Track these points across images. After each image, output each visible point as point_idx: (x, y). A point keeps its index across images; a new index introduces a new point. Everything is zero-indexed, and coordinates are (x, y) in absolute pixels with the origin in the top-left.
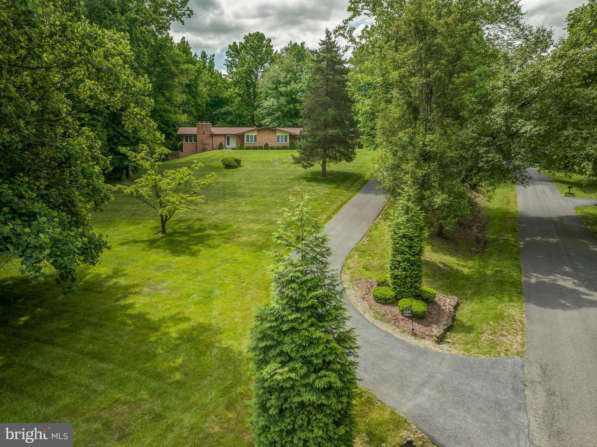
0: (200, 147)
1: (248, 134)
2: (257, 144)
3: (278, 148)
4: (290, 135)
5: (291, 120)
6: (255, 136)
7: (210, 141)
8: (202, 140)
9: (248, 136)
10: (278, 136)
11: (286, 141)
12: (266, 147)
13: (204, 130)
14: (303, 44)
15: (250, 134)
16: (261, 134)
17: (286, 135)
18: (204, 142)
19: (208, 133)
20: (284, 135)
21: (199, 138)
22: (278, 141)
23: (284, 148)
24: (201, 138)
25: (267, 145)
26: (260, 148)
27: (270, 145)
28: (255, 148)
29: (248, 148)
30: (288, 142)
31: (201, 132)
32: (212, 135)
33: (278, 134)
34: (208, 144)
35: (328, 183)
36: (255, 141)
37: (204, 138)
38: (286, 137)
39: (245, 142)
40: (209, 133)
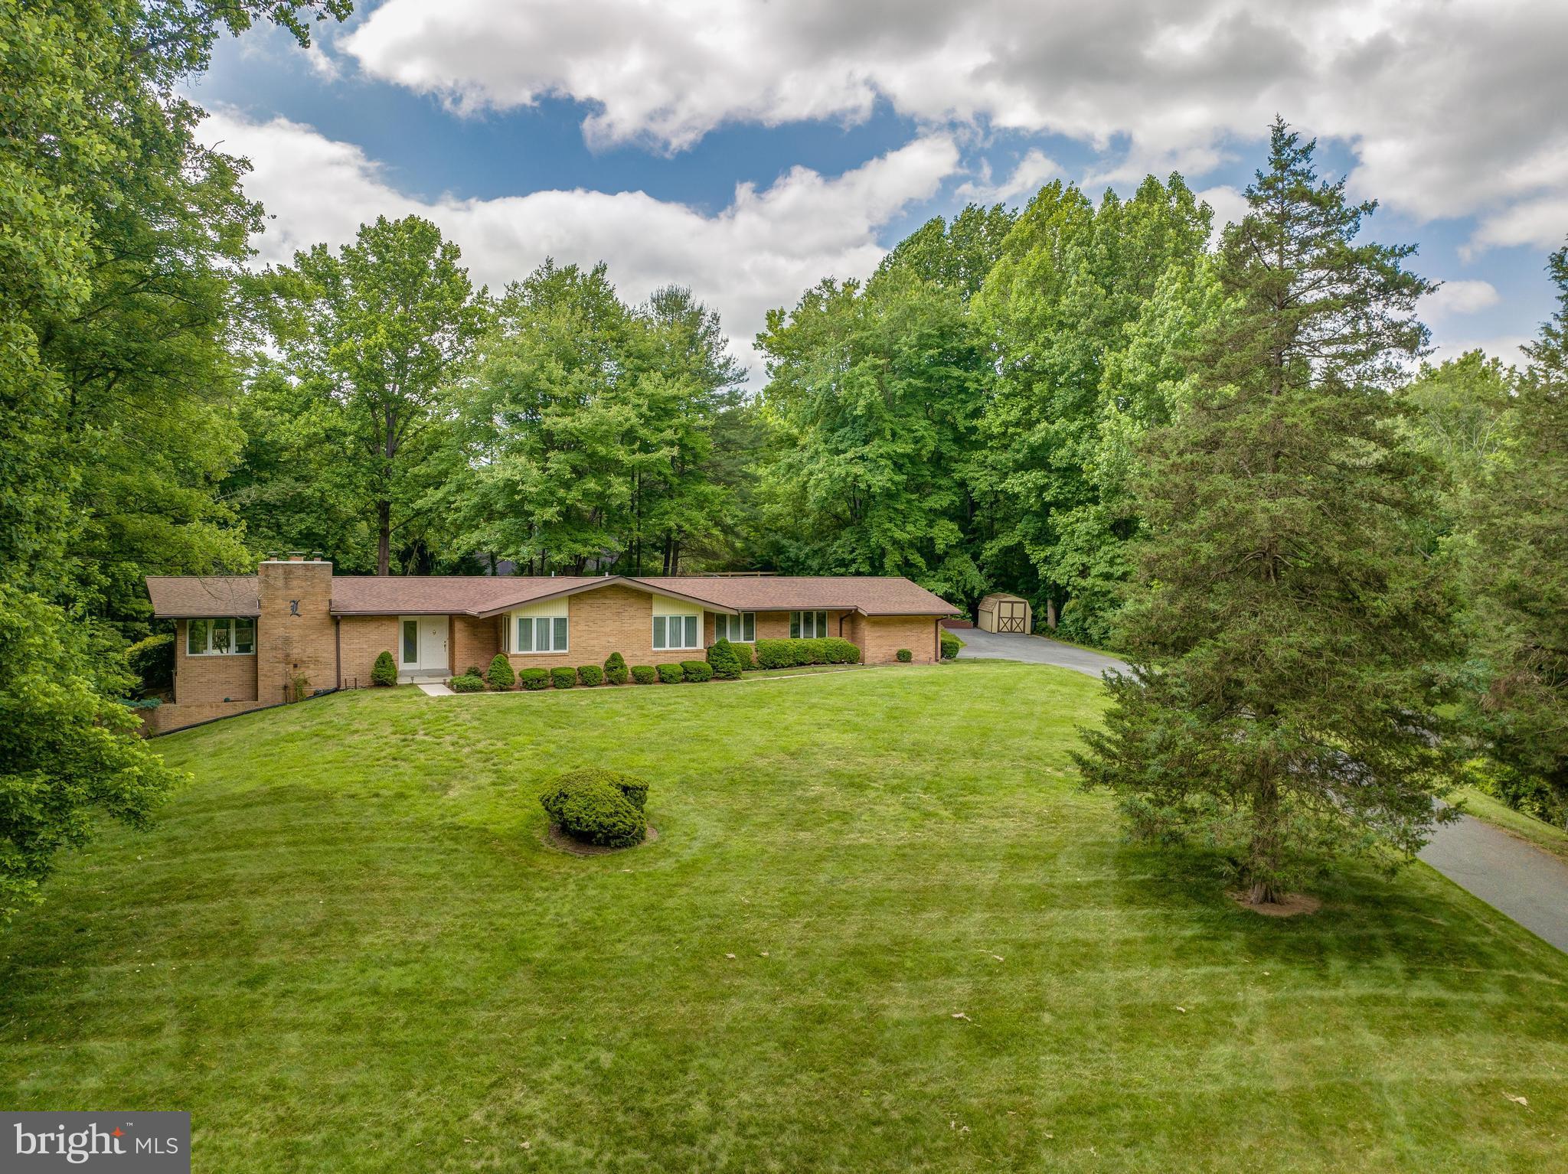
0: (271, 679)
1: (526, 615)
2: (570, 659)
3: (664, 678)
4: (708, 616)
5: (581, 536)
6: (561, 623)
7: (324, 645)
8: (287, 641)
9: (525, 624)
10: (659, 622)
11: (691, 640)
12: (614, 673)
13: (296, 593)
15: (535, 615)
16: (587, 611)
17: (690, 613)
18: (296, 652)
19: (315, 608)
20: (683, 613)
21: (271, 632)
22: (659, 641)
23: (689, 675)
24: (280, 632)
25: (615, 659)
26: (585, 678)
27: (630, 663)
28: (560, 680)
29: (533, 683)
30: (700, 644)
31: (282, 605)
32: (337, 620)
33: (658, 611)
34: (317, 661)
36: (561, 642)
37: (295, 634)
38: (691, 621)
39: (514, 648)
40: (325, 607)
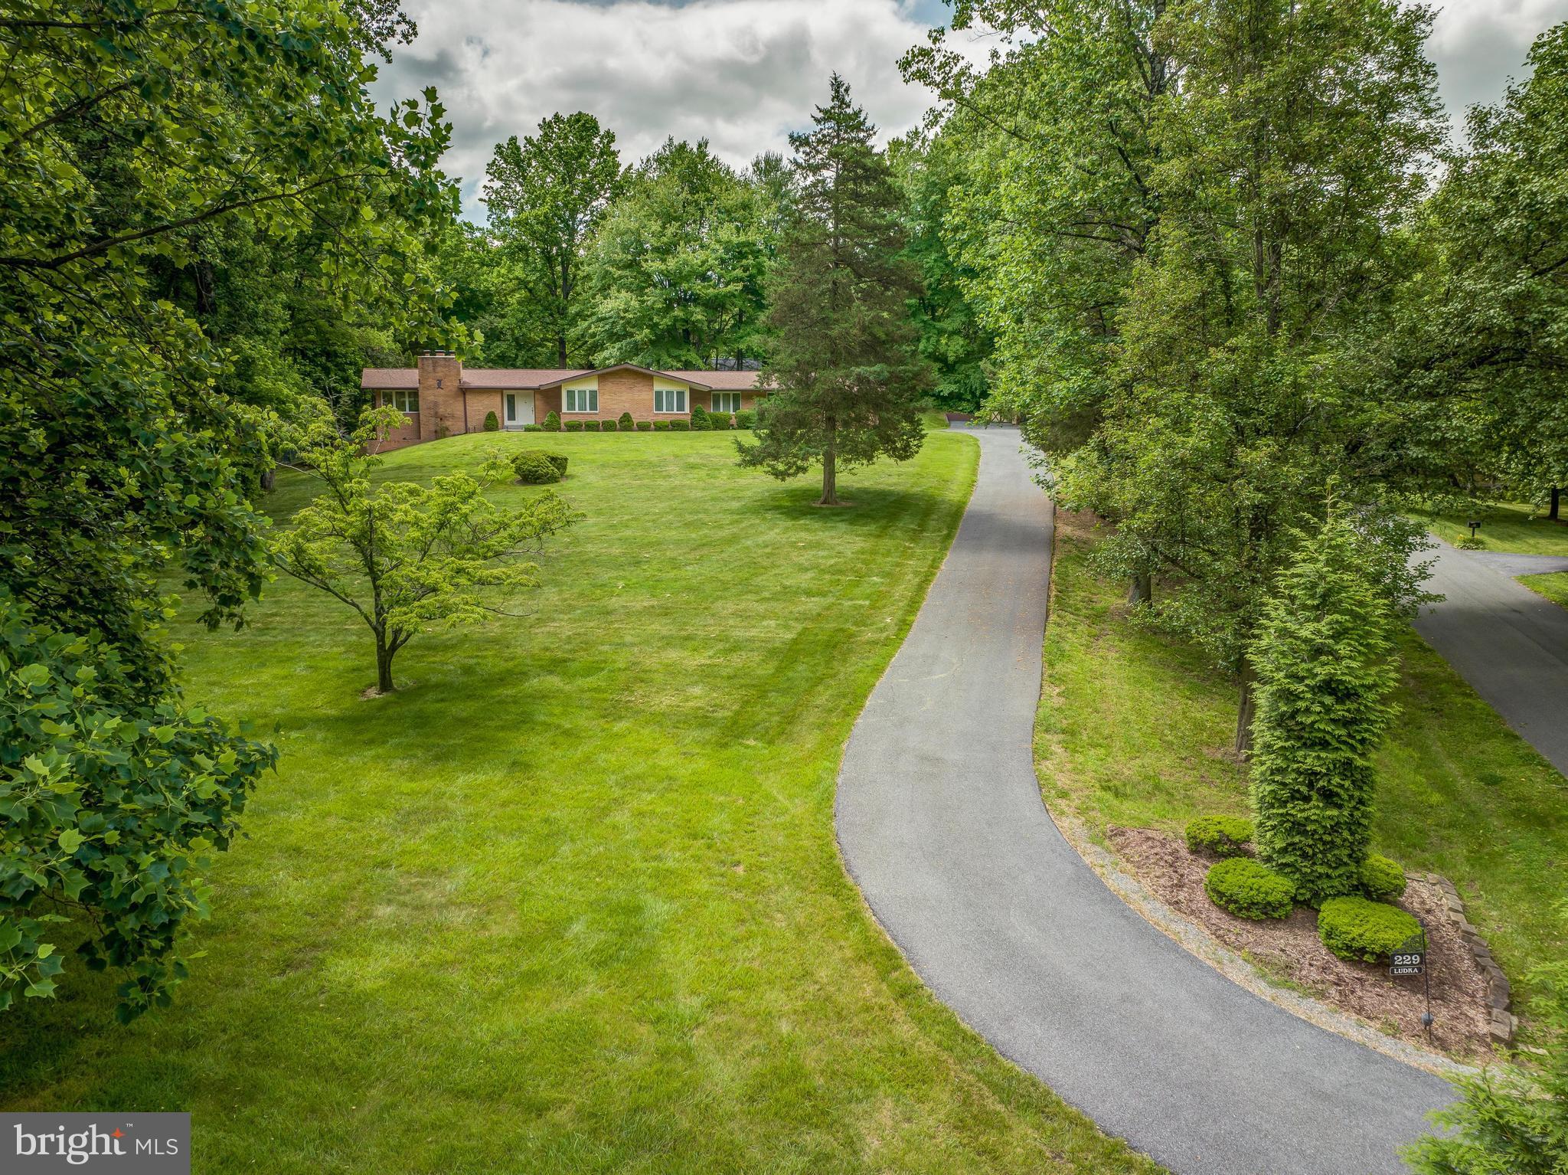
0: (428, 424)
1: (571, 388)
2: (599, 417)
3: (659, 428)
4: (692, 391)
6: (593, 394)
7: (457, 408)
8: (436, 404)
9: (571, 394)
10: (659, 394)
11: (681, 407)
12: (625, 424)
13: (440, 375)
14: (703, 145)
15: (576, 388)
16: (609, 386)
17: (680, 389)
18: (441, 411)
19: (451, 385)
20: (675, 389)
21: (427, 397)
22: (659, 407)
23: (677, 426)
24: (432, 398)
25: (626, 417)
26: (608, 427)
27: (636, 419)
28: (592, 427)
29: (573, 428)
30: (687, 410)
31: (432, 382)
32: (464, 391)
33: (658, 386)
34: (453, 417)
35: (852, 522)
36: (593, 406)
37: (440, 400)
38: (681, 394)
39: (564, 409)
40: (456, 384)
